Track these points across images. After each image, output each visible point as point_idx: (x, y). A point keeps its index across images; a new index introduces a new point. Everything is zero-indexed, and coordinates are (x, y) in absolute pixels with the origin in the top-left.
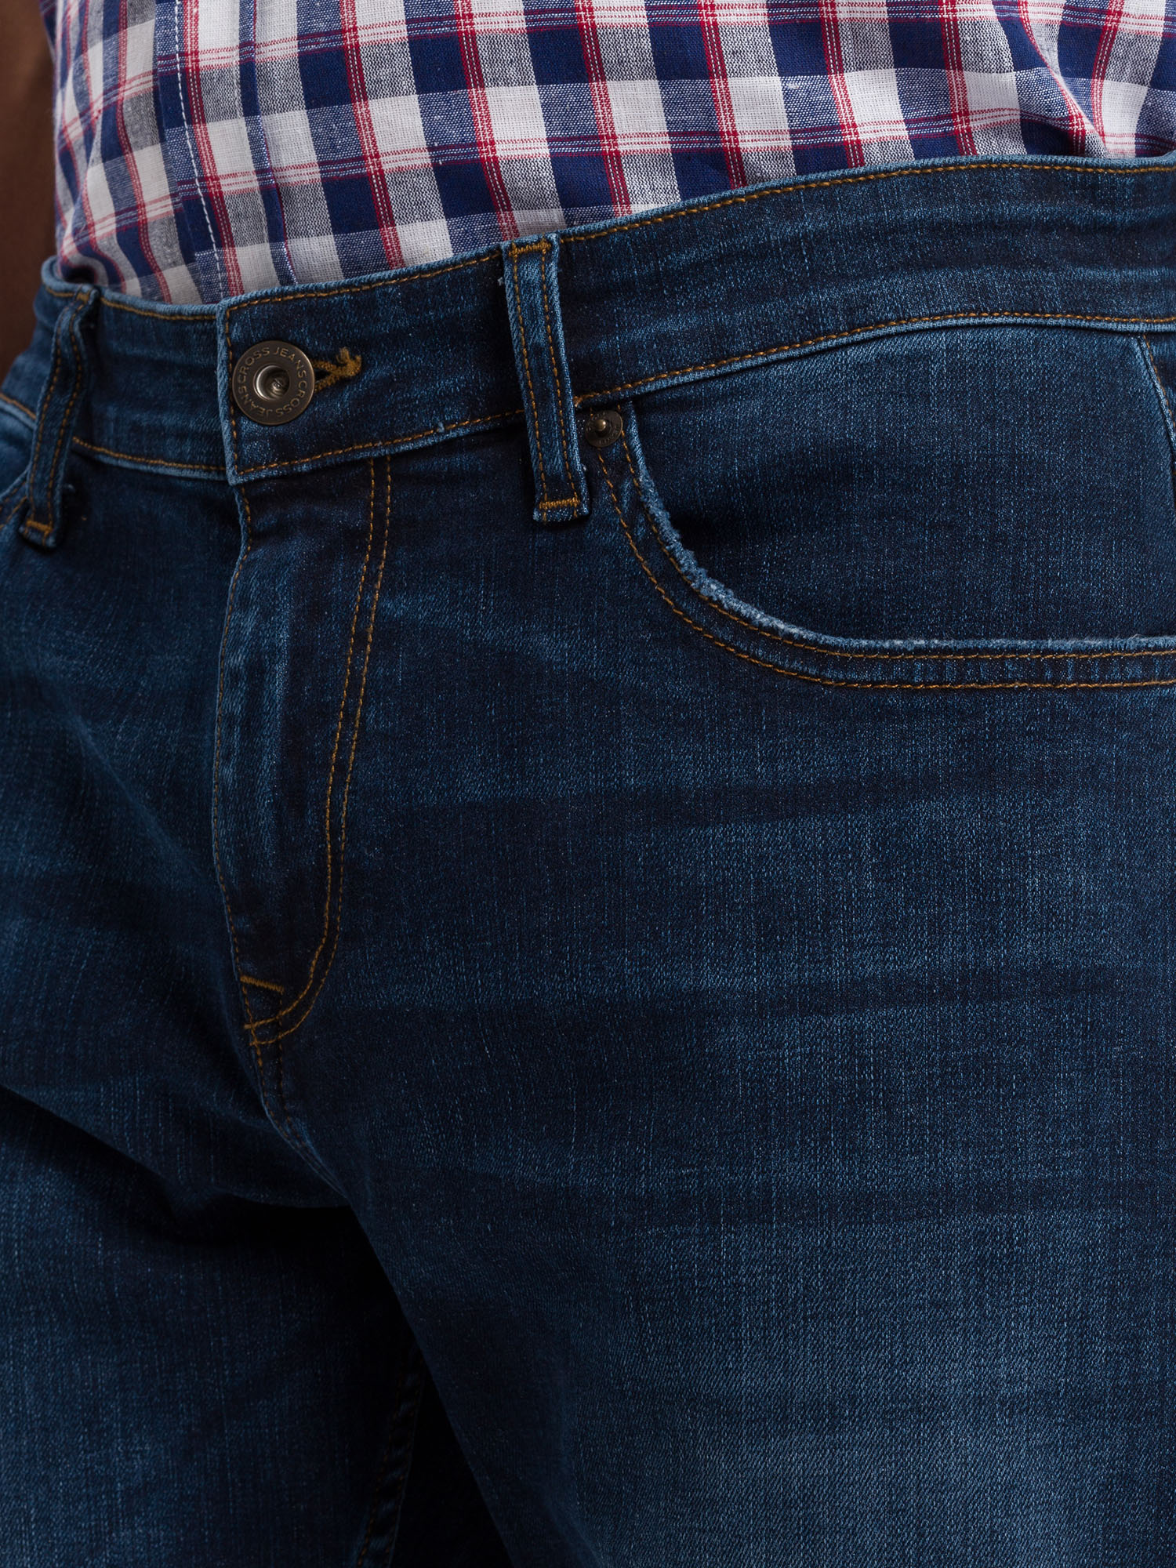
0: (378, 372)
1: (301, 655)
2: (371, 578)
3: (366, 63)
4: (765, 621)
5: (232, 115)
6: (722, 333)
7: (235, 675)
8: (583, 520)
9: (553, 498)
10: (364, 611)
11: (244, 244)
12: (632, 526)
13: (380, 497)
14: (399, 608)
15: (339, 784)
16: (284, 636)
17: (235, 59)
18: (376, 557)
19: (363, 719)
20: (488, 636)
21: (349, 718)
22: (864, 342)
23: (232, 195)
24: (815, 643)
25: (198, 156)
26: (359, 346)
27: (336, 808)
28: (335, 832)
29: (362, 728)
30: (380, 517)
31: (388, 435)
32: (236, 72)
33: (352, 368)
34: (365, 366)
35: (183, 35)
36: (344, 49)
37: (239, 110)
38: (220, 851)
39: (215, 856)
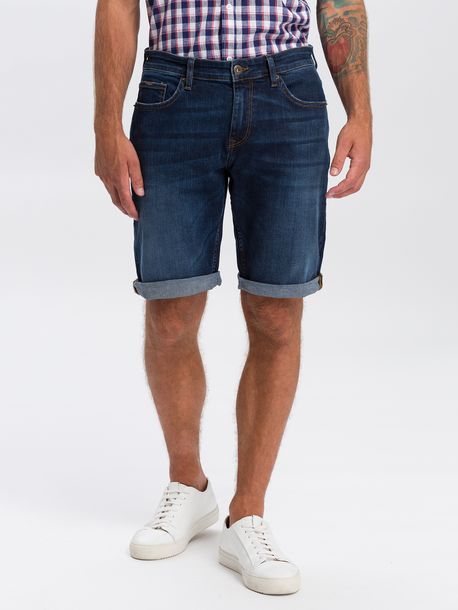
0: (250, 70)
1: (245, 102)
2: (251, 93)
3: (251, 30)
4: (297, 99)
5: (233, 34)
6: (288, 66)
7: (237, 104)
8: (277, 87)
9: (274, 84)
10: (251, 97)
11: (230, 49)
12: (283, 88)
13: (251, 84)
14: (255, 97)
15: (250, 117)
16: (243, 100)
17: (234, 27)
18: (251, 91)
19: (252, 110)
20: (266, 100)
21: (250, 110)
22: (301, 67)
23: (229, 43)
24: (303, 102)
25: (226, 38)
26: (249, 66)
27: (250, 120)
28: (250, 123)
29: (252, 111)
30: (251, 86)
31: (252, 77)
32: (234, 29)
33: (248, 69)
34: (249, 69)
35: (226, 24)
36: (248, 28)
37: (234, 33)
38: (233, 125)
39: (231, 125)
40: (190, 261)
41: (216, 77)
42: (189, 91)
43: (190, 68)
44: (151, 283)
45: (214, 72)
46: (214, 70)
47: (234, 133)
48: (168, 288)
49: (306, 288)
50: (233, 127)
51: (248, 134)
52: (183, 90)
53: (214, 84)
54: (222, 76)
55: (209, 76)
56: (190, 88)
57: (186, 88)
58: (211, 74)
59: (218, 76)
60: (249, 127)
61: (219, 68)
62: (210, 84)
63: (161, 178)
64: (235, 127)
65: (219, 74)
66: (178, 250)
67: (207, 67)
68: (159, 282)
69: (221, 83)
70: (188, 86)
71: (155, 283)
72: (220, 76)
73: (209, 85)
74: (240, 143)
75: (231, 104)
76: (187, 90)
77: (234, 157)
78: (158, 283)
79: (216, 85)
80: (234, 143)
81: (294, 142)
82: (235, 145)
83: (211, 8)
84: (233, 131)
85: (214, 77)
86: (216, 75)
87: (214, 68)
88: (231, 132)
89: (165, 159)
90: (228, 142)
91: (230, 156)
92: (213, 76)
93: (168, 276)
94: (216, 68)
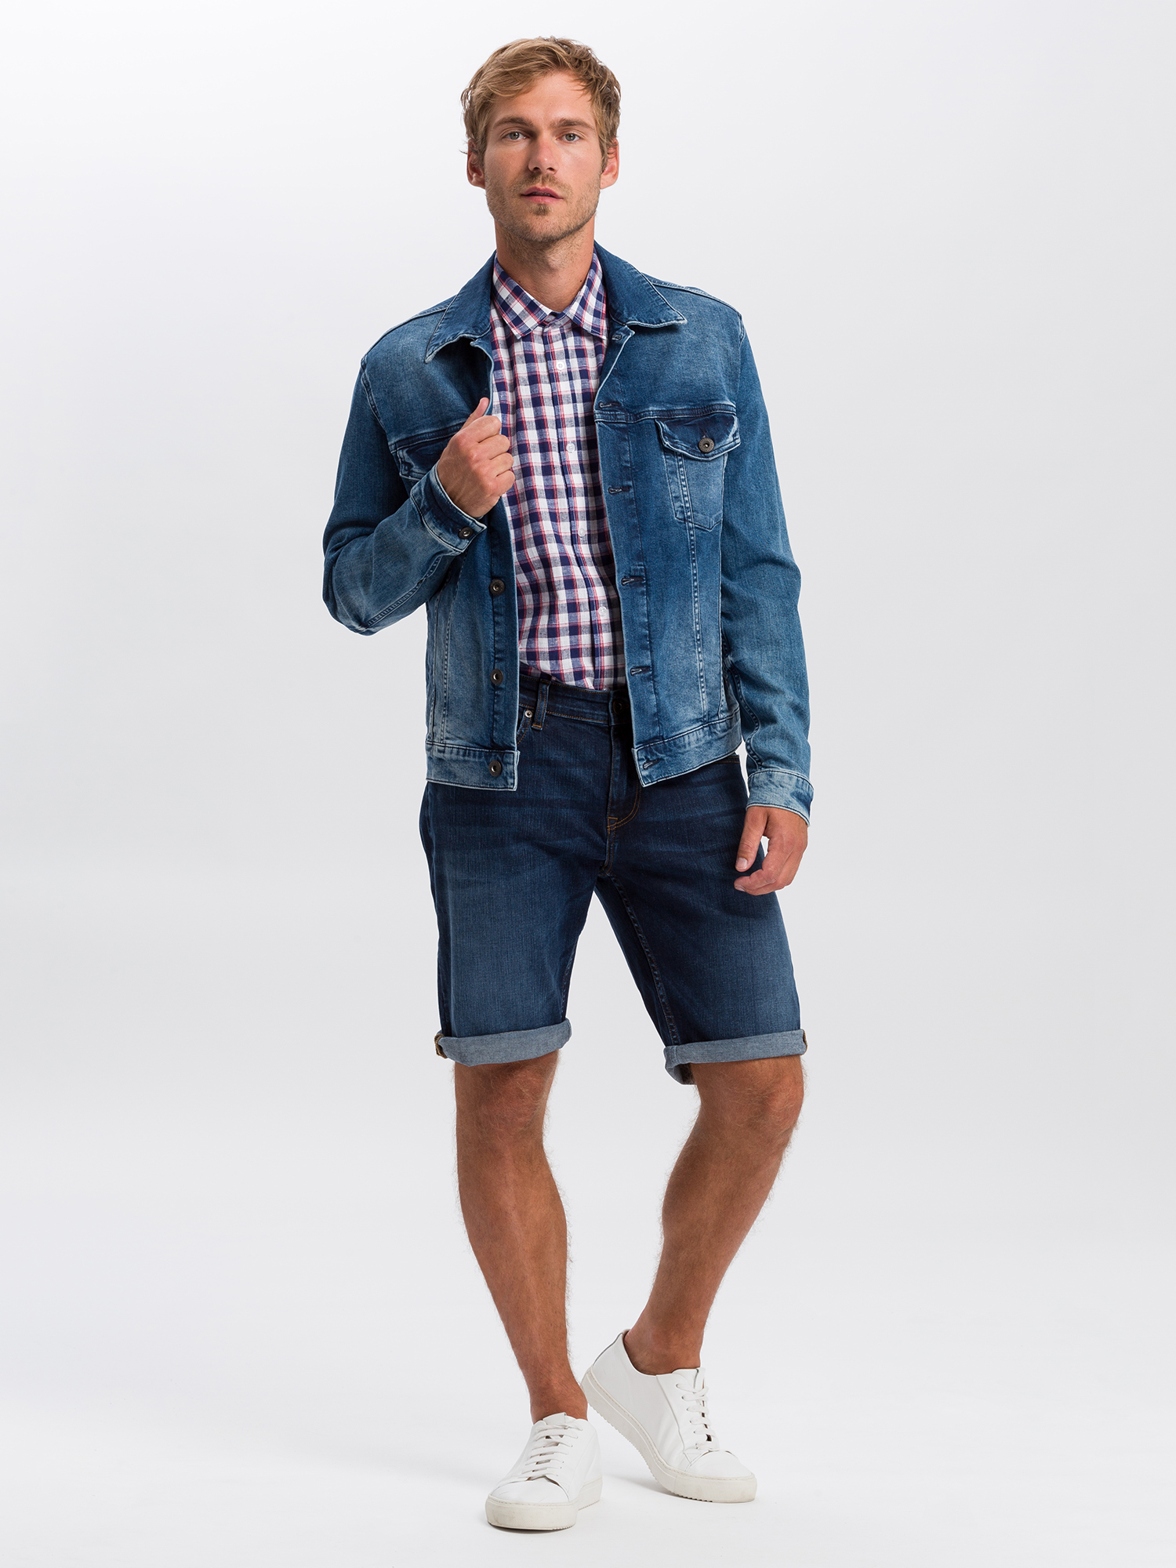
38: (613, 794)
39: (610, 795)
40: (538, 1002)
41: (584, 715)
42: (539, 731)
43: (543, 697)
44: (476, 1038)
45: (580, 707)
46: (580, 703)
47: (614, 807)
48: (503, 1045)
49: (787, 1040)
50: (613, 797)
51: (636, 807)
52: (529, 729)
53: (578, 726)
54: (593, 714)
55: (572, 713)
56: (540, 727)
57: (534, 726)
58: (575, 709)
59: (586, 713)
60: (638, 796)
61: (588, 701)
62: (573, 725)
63: (498, 869)
64: (615, 797)
65: (588, 711)
66: (522, 984)
67: (569, 697)
68: (490, 1036)
69: (591, 725)
70: (538, 723)
71: (484, 1037)
72: (591, 714)
73: (570, 726)
74: (625, 821)
75: (608, 761)
76: (536, 730)
77: (617, 845)
78: (488, 1038)
79: (583, 727)
80: (616, 821)
81: (709, 814)
82: (617, 825)
83: (573, 614)
84: (612, 804)
85: (578, 714)
86: (582, 712)
87: (580, 700)
88: (609, 805)
89: (502, 839)
90: (607, 821)
91: (610, 844)
92: (579, 712)
93: (503, 1027)
94: (583, 700)
